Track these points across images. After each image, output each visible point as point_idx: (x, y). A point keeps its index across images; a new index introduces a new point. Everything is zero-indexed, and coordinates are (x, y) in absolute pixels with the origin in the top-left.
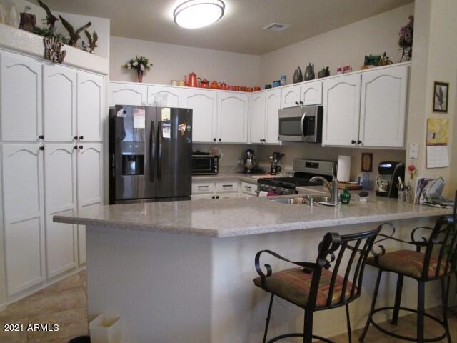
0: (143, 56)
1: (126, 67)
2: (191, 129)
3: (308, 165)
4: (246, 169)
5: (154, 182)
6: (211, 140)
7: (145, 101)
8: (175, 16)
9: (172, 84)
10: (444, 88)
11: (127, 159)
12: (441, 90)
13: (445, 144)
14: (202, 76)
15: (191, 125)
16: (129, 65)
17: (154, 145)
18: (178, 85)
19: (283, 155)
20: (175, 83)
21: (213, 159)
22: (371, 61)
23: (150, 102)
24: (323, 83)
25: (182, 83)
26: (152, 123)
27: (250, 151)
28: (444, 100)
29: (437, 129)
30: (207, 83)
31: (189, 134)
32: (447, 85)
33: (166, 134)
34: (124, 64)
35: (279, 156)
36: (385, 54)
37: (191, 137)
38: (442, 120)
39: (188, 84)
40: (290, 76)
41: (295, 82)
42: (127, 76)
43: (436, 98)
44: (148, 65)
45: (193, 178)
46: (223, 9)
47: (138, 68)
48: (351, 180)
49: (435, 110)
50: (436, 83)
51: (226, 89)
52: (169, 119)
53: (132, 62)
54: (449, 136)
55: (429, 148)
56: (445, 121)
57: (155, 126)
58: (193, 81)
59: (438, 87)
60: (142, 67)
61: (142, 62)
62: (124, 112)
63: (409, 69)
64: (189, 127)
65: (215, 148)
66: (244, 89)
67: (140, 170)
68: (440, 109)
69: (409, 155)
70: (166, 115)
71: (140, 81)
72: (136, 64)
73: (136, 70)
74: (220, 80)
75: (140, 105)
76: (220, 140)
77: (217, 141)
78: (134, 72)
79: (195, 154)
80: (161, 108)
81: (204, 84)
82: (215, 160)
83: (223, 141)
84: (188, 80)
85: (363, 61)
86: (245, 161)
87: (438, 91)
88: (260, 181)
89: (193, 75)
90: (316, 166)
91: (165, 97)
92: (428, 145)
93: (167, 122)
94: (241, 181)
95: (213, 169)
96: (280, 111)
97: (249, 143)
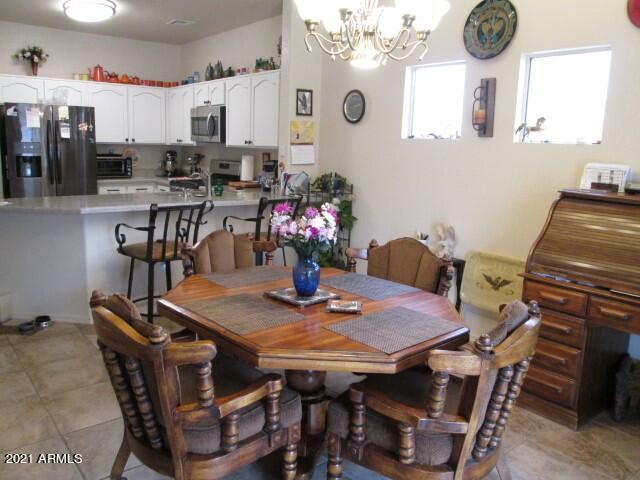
0: (36, 45)
1: (17, 56)
2: (94, 129)
3: (222, 166)
4: (167, 172)
5: (54, 185)
6: (123, 141)
7: (41, 97)
8: (65, 9)
9: (73, 78)
10: (307, 94)
11: (21, 160)
12: (304, 97)
13: (311, 144)
14: (109, 68)
15: (94, 124)
16: (20, 55)
17: (51, 145)
18: (81, 79)
19: (203, 156)
20: (77, 77)
21: (125, 160)
22: (261, 65)
23: (48, 98)
24: (225, 84)
25: (86, 77)
26: (49, 122)
27: (169, 152)
28: (309, 105)
29: (301, 130)
30: (116, 76)
31: (91, 134)
32: (311, 92)
33: (65, 134)
34: (14, 54)
35: (199, 158)
36: (272, 59)
37: (94, 138)
38: (306, 122)
39: (93, 78)
40: (203, 73)
41: (207, 80)
42: (19, 68)
43: (299, 103)
44: (43, 56)
45: (99, 181)
46: (114, 10)
47: (31, 59)
48: (255, 179)
49: (298, 114)
50: (298, 90)
51: (138, 84)
52: (68, 118)
53: (24, 52)
54: (315, 136)
55: (293, 147)
56: (309, 123)
57: (52, 126)
58: (99, 75)
59: (301, 94)
60: (36, 59)
61: (36, 52)
62: (15, 110)
63: (280, 75)
64: (91, 126)
65: (132, 150)
66: (161, 84)
67: (37, 172)
68: (304, 112)
69: (281, 153)
70: (63, 113)
71: (35, 74)
72: (28, 54)
73: (29, 61)
74: (131, 74)
75: (36, 102)
76: (133, 140)
77: (130, 142)
78: (28, 62)
79: (99, 155)
80: (57, 107)
81: (112, 78)
82: (128, 162)
83: (137, 141)
84: (92, 73)
85: (254, 64)
86: (165, 163)
87: (301, 97)
88: (172, 183)
89: (98, 67)
90: (227, 166)
91: (65, 93)
92: (293, 144)
93: (66, 121)
94: (157, 184)
95: (126, 171)
96: (193, 110)
97: (168, 143)
